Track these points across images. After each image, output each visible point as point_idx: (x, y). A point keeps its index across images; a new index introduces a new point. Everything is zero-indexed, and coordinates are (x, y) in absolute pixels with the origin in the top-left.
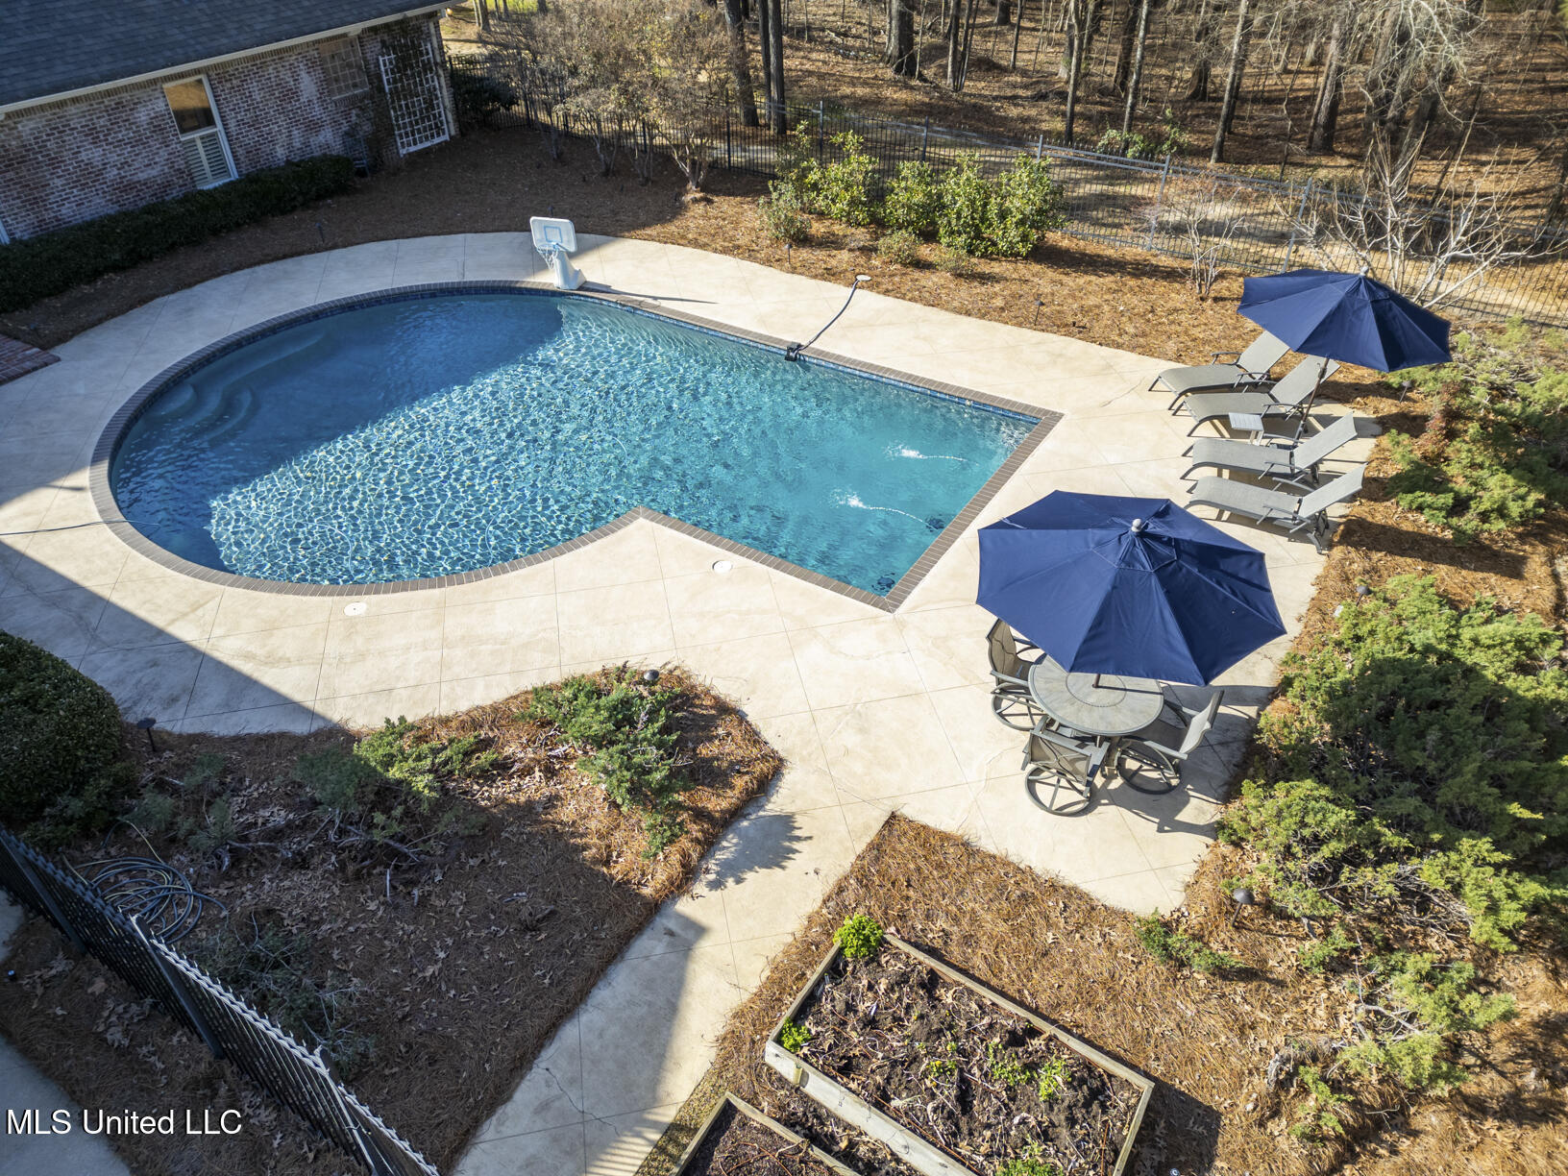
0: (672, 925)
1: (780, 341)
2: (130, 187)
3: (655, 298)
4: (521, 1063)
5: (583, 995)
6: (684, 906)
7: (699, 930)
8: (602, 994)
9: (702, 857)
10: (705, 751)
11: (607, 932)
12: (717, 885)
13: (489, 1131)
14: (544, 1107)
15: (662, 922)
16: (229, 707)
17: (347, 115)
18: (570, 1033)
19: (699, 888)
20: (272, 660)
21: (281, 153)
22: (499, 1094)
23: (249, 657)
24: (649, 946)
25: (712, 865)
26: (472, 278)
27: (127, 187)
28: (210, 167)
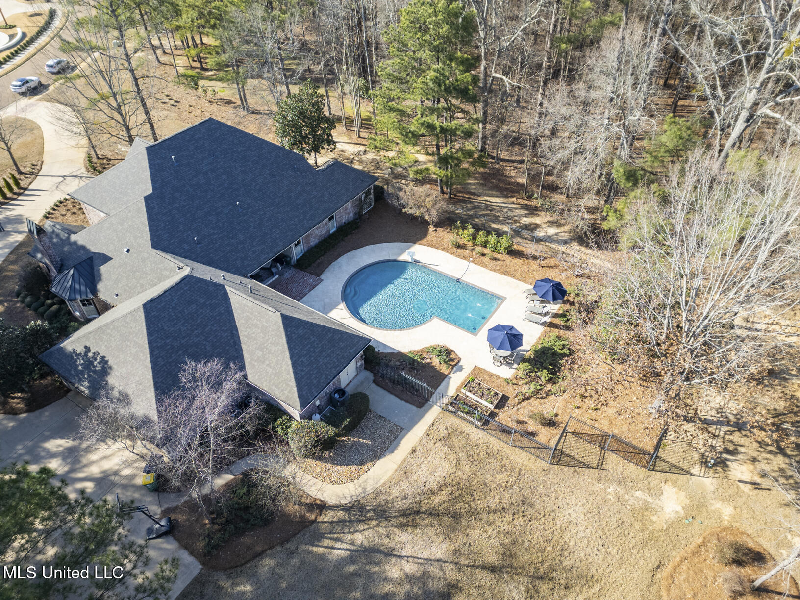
0: (449, 377)
1: (455, 277)
3: (429, 265)
6: (450, 375)
7: (452, 378)
10: (450, 356)
12: (453, 373)
16: (384, 348)
20: (387, 342)
24: (446, 379)
25: (453, 371)
26: (392, 258)
27: (321, 236)
28: (332, 227)
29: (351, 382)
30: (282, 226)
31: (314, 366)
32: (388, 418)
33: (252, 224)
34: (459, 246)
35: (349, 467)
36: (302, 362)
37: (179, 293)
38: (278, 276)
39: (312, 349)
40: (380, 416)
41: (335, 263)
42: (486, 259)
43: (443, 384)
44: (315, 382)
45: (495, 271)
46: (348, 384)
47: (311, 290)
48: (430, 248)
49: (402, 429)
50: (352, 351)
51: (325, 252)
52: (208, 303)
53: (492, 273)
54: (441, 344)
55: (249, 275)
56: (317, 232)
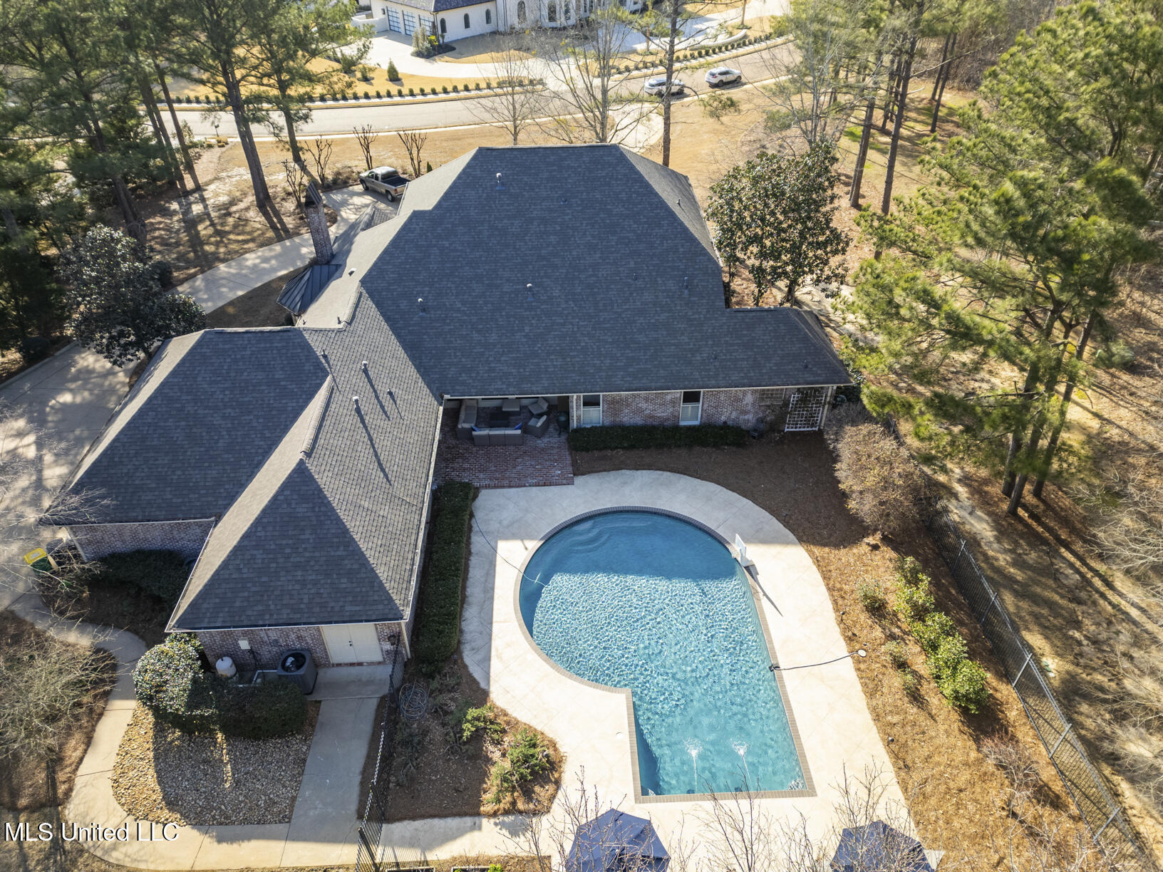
0: (477, 822)
1: (776, 658)
2: (653, 417)
3: (765, 594)
4: (423, 817)
5: (446, 816)
6: (484, 821)
7: (480, 828)
8: (449, 820)
9: (502, 814)
10: (537, 789)
11: (465, 808)
12: (496, 824)
13: (406, 823)
14: (416, 830)
15: (476, 819)
16: (479, 663)
17: (764, 412)
18: (436, 821)
19: (492, 820)
20: (499, 657)
21: (723, 418)
22: (414, 818)
23: (497, 650)
24: (468, 821)
25: (501, 818)
26: (721, 532)
27: (651, 417)
28: (690, 416)
29: (360, 664)
30: (574, 357)
31: (264, 579)
32: (305, 778)
33: (527, 329)
34: (877, 609)
35: (158, 787)
36: (253, 557)
37: (262, 345)
38: (519, 432)
39: (288, 551)
40: (304, 761)
41: (627, 472)
42: (895, 680)
43: (452, 823)
44: (238, 604)
45: (877, 718)
46: (352, 664)
47: (537, 485)
48: (814, 568)
49: (286, 818)
50: (348, 608)
51: (632, 447)
52: (282, 383)
53: (867, 717)
54: (563, 748)
55: (447, 397)
56: (643, 405)
